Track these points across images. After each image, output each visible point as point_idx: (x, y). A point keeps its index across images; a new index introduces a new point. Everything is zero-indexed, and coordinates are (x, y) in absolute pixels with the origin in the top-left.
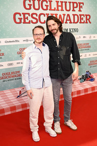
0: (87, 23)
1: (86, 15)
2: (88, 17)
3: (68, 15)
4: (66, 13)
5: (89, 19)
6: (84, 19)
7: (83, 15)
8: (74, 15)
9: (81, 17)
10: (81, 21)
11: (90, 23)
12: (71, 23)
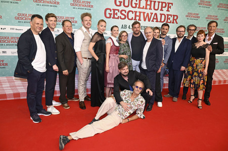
0: (173, 23)
1: (174, 16)
2: (175, 18)
3: (156, 14)
4: (154, 12)
5: (176, 20)
6: (171, 19)
7: (171, 15)
8: (161, 15)
9: (168, 17)
10: (167, 20)
11: (177, 23)
12: (157, 21)
